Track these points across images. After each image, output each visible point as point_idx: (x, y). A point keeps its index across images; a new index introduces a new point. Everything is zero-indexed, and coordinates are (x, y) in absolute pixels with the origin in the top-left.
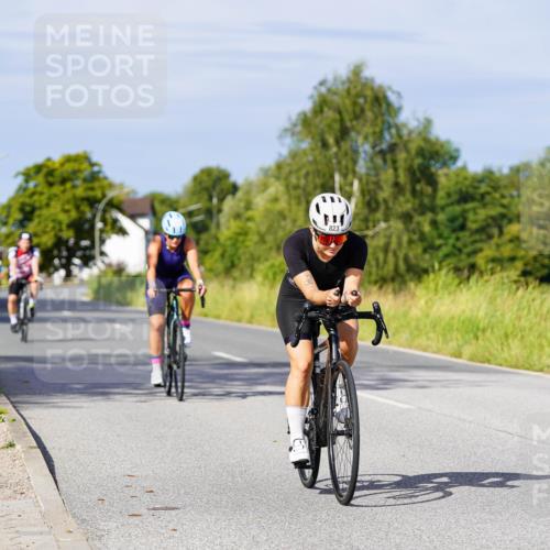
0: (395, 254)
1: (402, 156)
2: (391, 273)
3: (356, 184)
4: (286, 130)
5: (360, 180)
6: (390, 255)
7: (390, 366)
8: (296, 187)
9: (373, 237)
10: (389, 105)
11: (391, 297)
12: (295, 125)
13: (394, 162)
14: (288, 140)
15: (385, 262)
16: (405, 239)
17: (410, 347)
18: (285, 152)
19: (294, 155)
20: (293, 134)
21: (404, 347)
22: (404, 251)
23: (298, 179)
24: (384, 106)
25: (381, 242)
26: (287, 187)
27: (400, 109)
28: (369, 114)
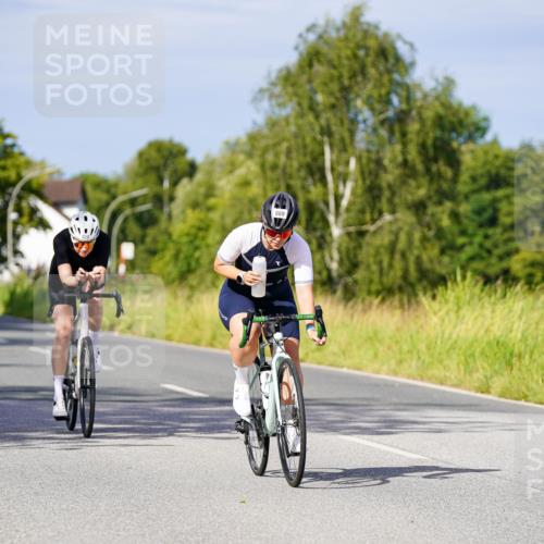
0: (403, 255)
1: (413, 127)
2: (399, 281)
3: (353, 163)
4: (261, 91)
5: (359, 159)
6: (397, 257)
7: (396, 404)
8: (274, 167)
9: (375, 232)
10: (398, 59)
11: (398, 312)
12: (273, 84)
13: (404, 134)
14: (265, 104)
15: (391, 266)
16: (417, 236)
17: (422, 379)
18: (261, 119)
19: (273, 124)
20: (272, 96)
21: (414, 379)
22: (416, 252)
23: (277, 155)
24: (392, 60)
25: (386, 239)
26: (263, 166)
27: (413, 64)
28: (372, 71)
